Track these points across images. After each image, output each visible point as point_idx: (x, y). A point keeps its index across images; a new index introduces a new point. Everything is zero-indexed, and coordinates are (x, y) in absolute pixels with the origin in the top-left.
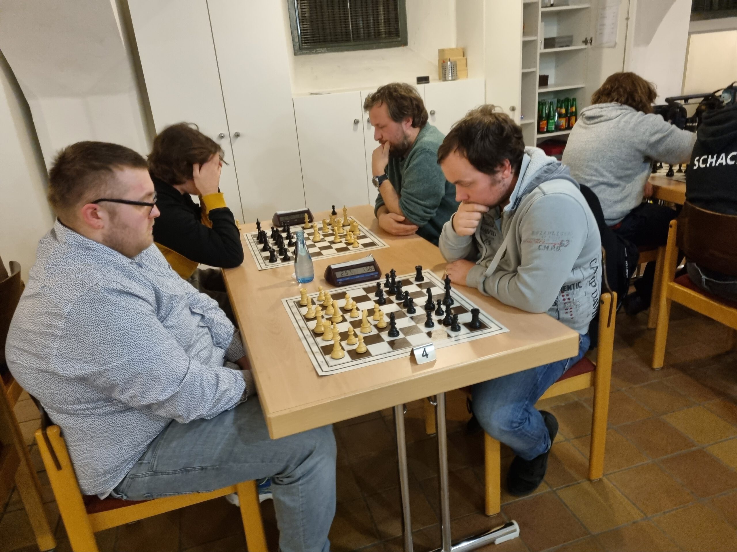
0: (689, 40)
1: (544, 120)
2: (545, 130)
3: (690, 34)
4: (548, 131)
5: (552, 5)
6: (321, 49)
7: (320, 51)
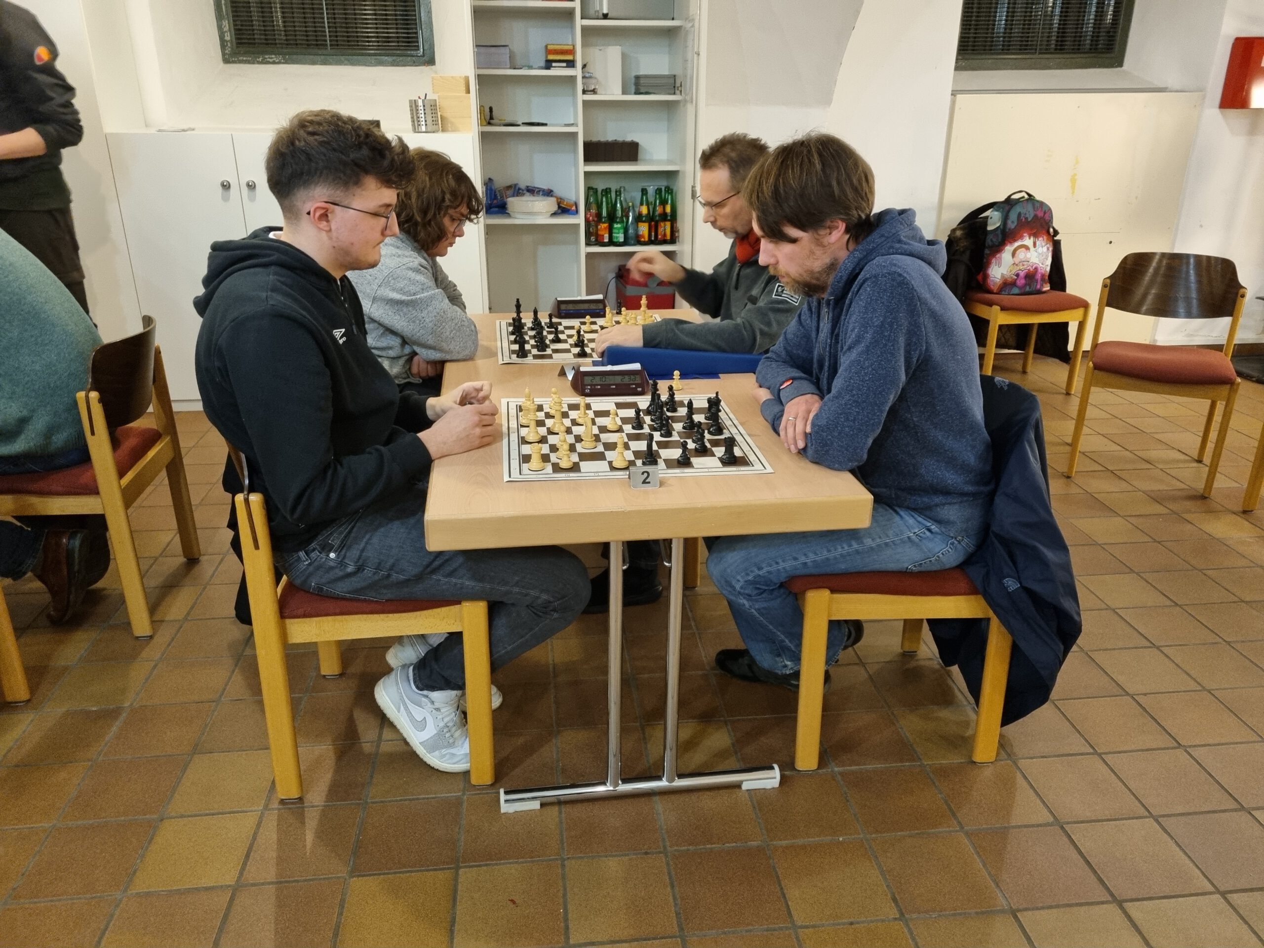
0: (953, 103)
1: (604, 223)
2: (606, 240)
3: (954, 93)
4: (611, 243)
5: (605, 17)
6: (273, 56)
7: (271, 60)
